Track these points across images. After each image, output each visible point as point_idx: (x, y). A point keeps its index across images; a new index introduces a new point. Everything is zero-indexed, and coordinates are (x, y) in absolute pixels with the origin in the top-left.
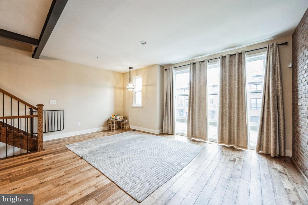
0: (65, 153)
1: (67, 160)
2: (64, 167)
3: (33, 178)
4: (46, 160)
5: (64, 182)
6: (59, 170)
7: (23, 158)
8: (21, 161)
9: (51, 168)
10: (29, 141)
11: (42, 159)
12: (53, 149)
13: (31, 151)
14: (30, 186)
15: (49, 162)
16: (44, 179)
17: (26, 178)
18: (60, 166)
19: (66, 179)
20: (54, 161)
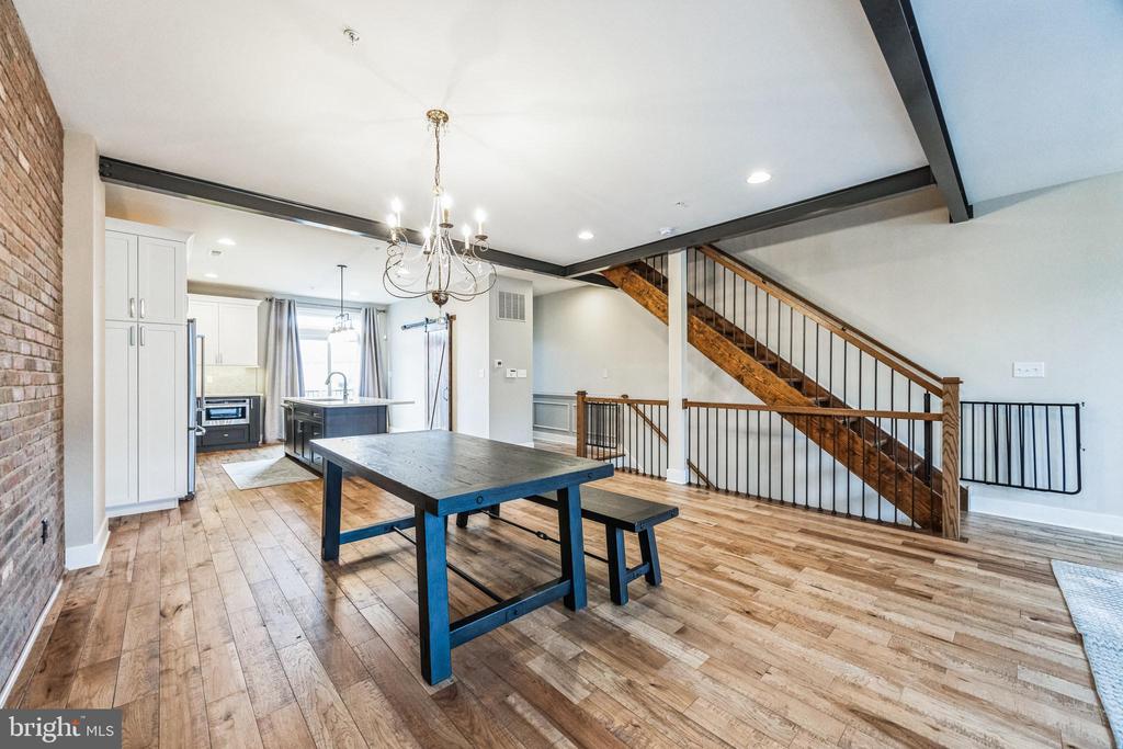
0: (1023, 582)
1: (1006, 607)
2: (972, 622)
3: (867, 592)
4: (939, 569)
5: (927, 656)
6: (947, 618)
7: (892, 535)
8: (883, 541)
9: (931, 598)
10: (916, 492)
11: (931, 561)
12: (992, 552)
13: (923, 527)
14: (845, 603)
15: (942, 578)
16: (887, 610)
17: (856, 583)
18: (960, 610)
19: (938, 654)
20: (957, 586)
